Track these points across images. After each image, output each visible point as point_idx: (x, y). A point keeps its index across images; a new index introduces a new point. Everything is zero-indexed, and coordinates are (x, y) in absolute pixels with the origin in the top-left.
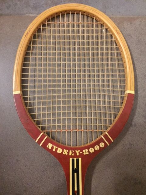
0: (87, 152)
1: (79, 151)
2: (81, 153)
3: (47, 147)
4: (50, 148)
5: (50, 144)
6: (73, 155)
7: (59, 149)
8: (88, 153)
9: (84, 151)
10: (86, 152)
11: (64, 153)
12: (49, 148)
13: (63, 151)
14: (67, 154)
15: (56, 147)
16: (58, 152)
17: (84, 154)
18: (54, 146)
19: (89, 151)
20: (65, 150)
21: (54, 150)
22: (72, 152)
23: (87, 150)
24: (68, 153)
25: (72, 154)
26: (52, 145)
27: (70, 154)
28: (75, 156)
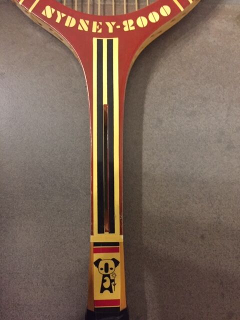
0: (132, 26)
1: (113, 23)
2: (118, 27)
3: (43, 13)
4: (49, 16)
5: (48, 8)
6: (100, 31)
7: (69, 18)
8: (133, 28)
9: (125, 23)
10: (128, 25)
11: (80, 28)
12: (46, 17)
13: (78, 23)
14: (86, 29)
15: (64, 15)
16: (67, 24)
17: (126, 29)
18: (59, 13)
19: (135, 24)
20: (82, 21)
21: (58, 20)
22: (98, 24)
23: (131, 22)
24: (90, 27)
25: (97, 30)
26: (53, 10)
27: (94, 30)
28: (105, 33)
